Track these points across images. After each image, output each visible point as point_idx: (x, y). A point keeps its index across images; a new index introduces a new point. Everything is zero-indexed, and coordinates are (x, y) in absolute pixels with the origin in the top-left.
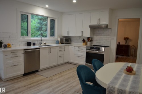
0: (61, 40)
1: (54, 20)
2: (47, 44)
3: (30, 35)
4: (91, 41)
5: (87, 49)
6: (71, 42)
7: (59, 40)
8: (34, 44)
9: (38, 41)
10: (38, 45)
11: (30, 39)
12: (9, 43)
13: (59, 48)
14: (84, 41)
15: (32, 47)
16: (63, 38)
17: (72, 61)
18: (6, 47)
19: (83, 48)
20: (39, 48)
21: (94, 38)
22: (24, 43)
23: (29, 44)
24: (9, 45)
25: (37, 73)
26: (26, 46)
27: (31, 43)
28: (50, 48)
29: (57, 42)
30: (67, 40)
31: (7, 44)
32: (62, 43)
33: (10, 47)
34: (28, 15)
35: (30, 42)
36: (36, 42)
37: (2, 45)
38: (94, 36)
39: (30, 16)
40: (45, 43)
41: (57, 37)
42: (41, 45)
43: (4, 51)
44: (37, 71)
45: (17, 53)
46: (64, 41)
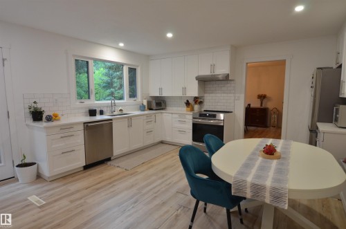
0: (149, 103)
1: (135, 69)
2: (124, 112)
3: (92, 96)
4: (201, 103)
5: (194, 118)
6: (166, 106)
7: (145, 103)
8: (102, 113)
9: (107, 107)
10: (108, 114)
11: (94, 103)
12: (56, 113)
13: (145, 117)
14: (188, 104)
15: (98, 117)
16: (151, 100)
17: (168, 139)
18: (49, 119)
19: (187, 116)
20: (111, 120)
21: (205, 98)
22: (84, 111)
23: (92, 113)
24: (56, 116)
25: (109, 163)
26: (86, 116)
27: (95, 110)
28: (130, 118)
29: (142, 108)
30: (158, 104)
31: (51, 114)
32: (151, 109)
33: (58, 120)
34: (87, 62)
35: (94, 108)
36: (105, 110)
37: (42, 117)
38: (206, 95)
39: (91, 63)
40: (121, 110)
41: (141, 99)
42: (115, 113)
43: (46, 128)
44: (109, 159)
45: (71, 130)
46: (154, 105)
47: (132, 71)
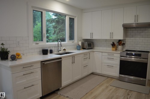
0: (83, 44)
1: (73, 19)
2: (67, 51)
3: (45, 39)
4: (124, 44)
5: (121, 56)
7: (80, 44)
8: (51, 52)
9: (55, 47)
11: (45, 44)
12: (19, 52)
14: (113, 45)
15: (50, 56)
16: (83, 42)
18: (14, 58)
19: (115, 55)
21: (126, 41)
22: (38, 50)
23: (45, 52)
24: (18, 55)
26: (40, 54)
28: (73, 56)
29: (78, 48)
30: (89, 44)
31: (15, 53)
32: (84, 49)
33: (20, 58)
34: (42, 12)
35: (46, 49)
36: (53, 49)
37: (8, 56)
38: (127, 38)
40: (64, 50)
41: (77, 41)
42: (60, 52)
43: (12, 67)
44: (58, 90)
47: (72, 20)
